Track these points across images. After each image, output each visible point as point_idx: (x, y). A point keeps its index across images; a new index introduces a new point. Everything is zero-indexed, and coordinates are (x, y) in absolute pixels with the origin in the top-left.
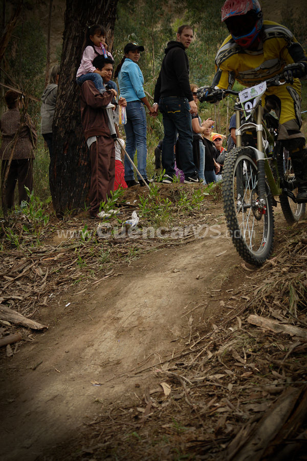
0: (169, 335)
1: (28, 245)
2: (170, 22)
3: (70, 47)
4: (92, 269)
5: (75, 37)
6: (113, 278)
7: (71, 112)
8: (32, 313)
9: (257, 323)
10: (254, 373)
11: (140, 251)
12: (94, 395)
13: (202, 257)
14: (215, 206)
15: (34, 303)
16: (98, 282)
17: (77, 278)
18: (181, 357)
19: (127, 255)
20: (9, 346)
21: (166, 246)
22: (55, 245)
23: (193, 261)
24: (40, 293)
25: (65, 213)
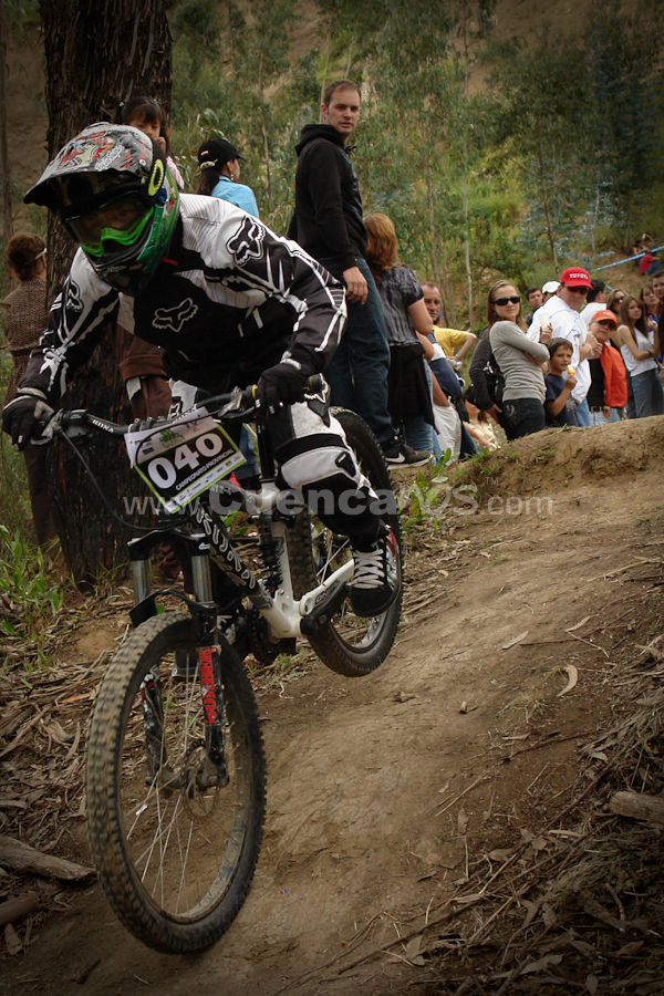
0: (411, 865)
1: (16, 668)
8: (54, 839)
9: (635, 813)
10: (650, 941)
13: (467, 655)
15: (56, 814)
18: (449, 919)
19: (272, 670)
20: (9, 929)
22: (85, 661)
23: (444, 667)
24: (68, 787)
25: (98, 578)
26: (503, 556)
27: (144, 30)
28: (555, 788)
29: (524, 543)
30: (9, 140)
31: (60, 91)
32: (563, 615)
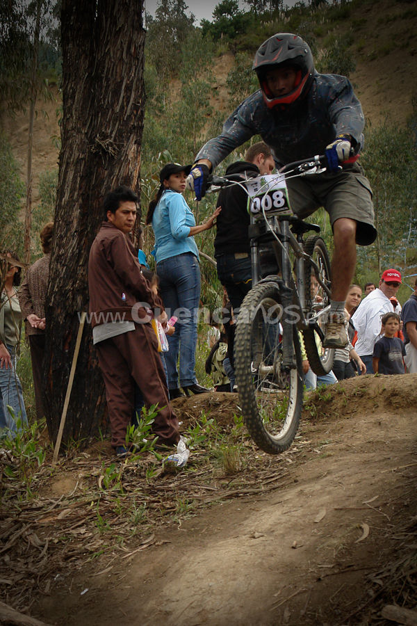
1: (12, 498)
3: (71, 178)
4: (119, 534)
5: (79, 161)
6: (156, 549)
7: (74, 283)
8: (28, 605)
9: (398, 618)
11: (195, 503)
13: (300, 512)
14: (312, 428)
15: (30, 590)
16: (130, 554)
17: (97, 550)
19: (174, 512)
21: (237, 495)
22: (56, 497)
23: (284, 518)
24: (39, 574)
25: (68, 446)
26: (328, 453)
27: (128, 89)
28: (347, 599)
29: (343, 446)
30: (33, 161)
31: (70, 126)
32: (364, 492)
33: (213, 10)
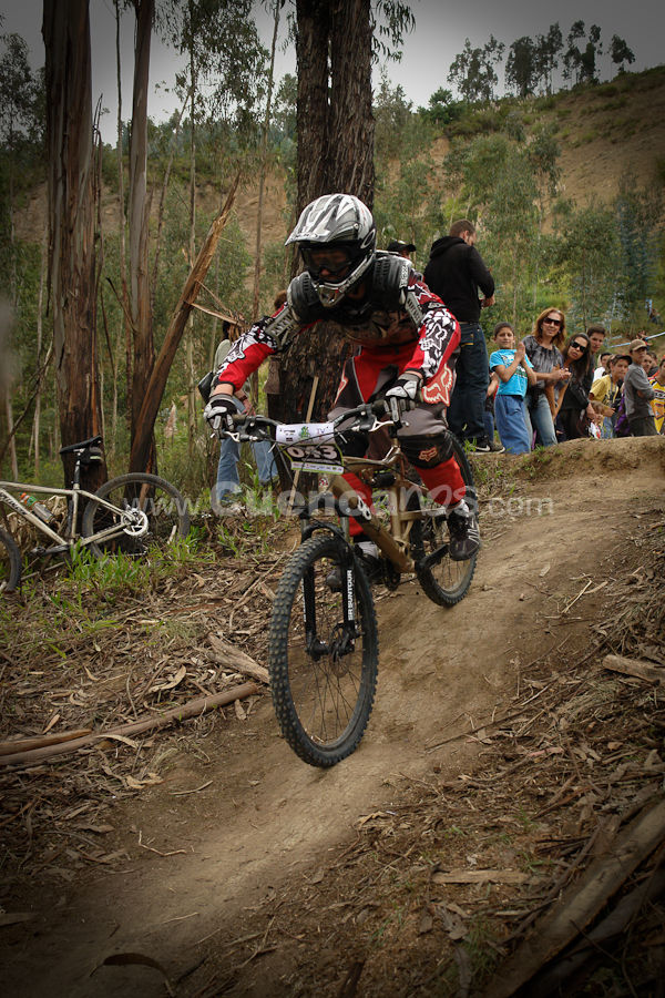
2: (439, 204)
9: (619, 668)
12: (380, 774)
13: (525, 567)
14: (532, 488)
18: (506, 720)
23: (511, 573)
27: (359, 171)
28: (574, 649)
33: (429, 98)
